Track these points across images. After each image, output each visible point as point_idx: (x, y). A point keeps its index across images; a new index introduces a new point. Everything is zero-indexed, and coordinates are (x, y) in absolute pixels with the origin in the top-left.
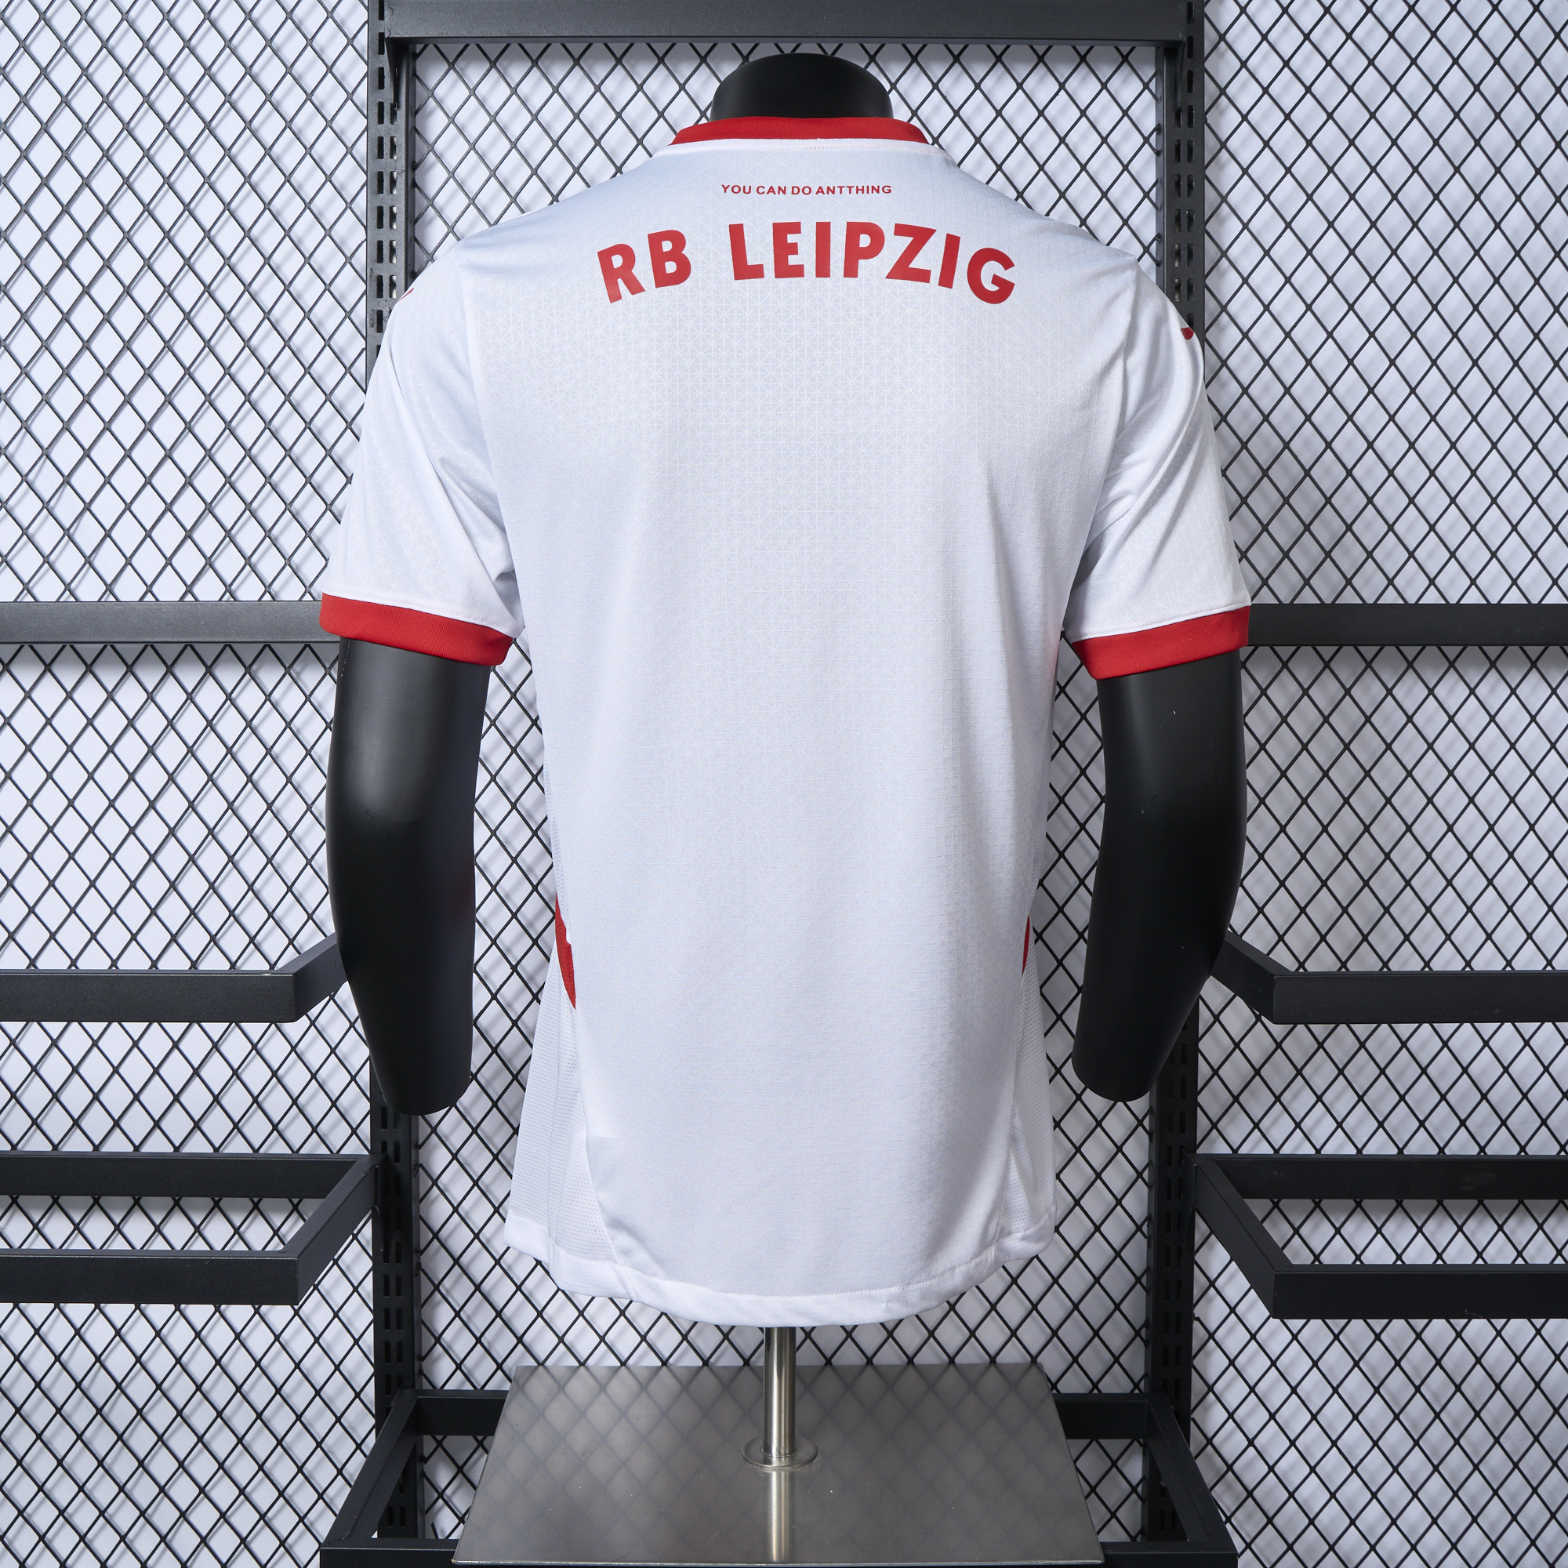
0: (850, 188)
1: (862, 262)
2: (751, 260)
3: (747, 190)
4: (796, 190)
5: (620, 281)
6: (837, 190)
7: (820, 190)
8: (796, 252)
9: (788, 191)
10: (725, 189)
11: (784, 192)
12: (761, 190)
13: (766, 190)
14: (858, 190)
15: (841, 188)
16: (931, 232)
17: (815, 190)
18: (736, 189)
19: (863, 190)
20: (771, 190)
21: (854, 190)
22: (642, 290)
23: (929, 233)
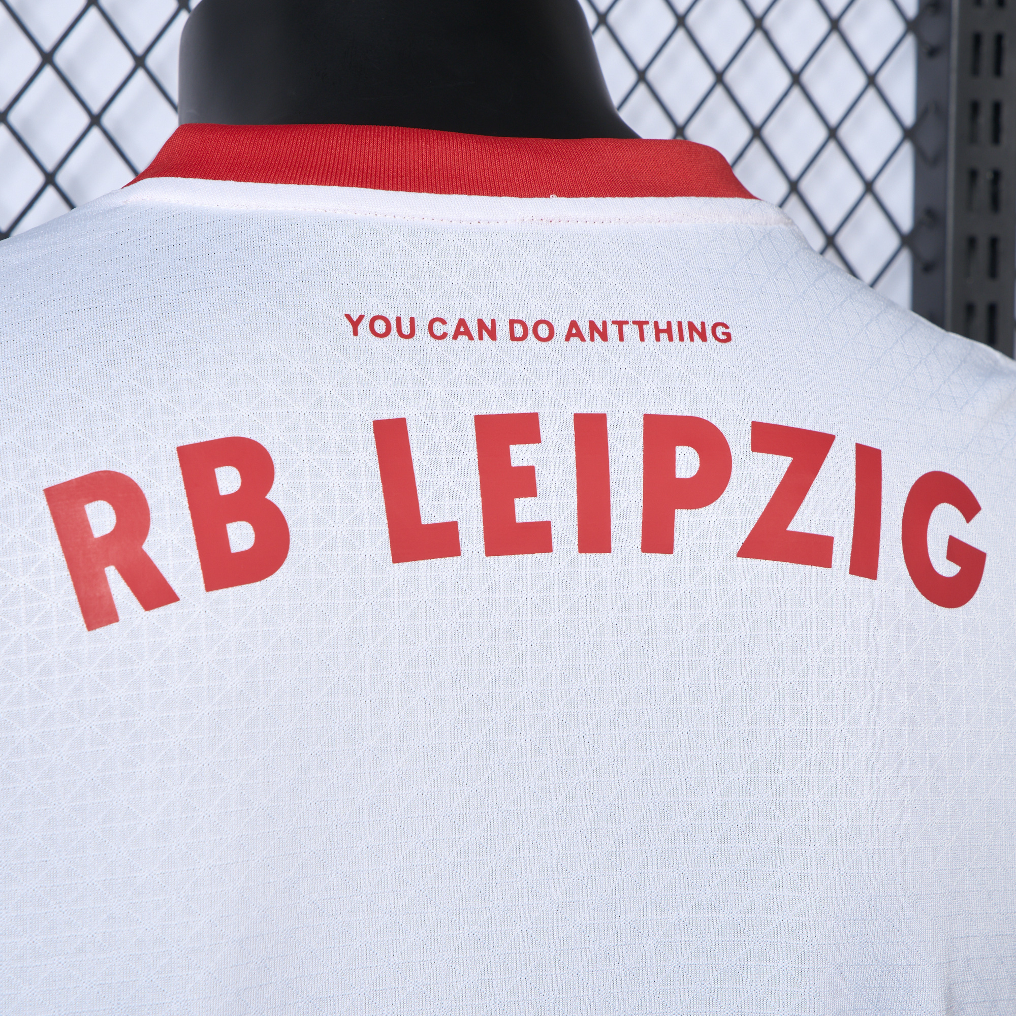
0: (641, 324)
1: (682, 517)
2: (430, 514)
3: (406, 330)
4: (519, 330)
5: (112, 574)
6: (612, 330)
7: (574, 330)
8: (530, 490)
9: (503, 330)
10: (355, 324)
11: (493, 336)
12: (438, 329)
13: (451, 329)
14: (658, 331)
15: (620, 324)
16: (827, 440)
17: (561, 329)
18: (380, 326)
19: (669, 331)
20: (462, 328)
21: (649, 330)
22: (171, 597)
23: (823, 442)
